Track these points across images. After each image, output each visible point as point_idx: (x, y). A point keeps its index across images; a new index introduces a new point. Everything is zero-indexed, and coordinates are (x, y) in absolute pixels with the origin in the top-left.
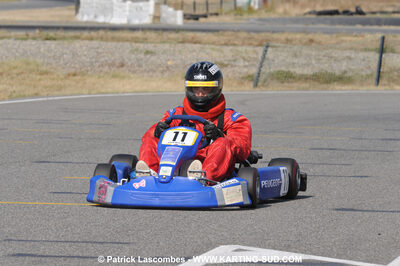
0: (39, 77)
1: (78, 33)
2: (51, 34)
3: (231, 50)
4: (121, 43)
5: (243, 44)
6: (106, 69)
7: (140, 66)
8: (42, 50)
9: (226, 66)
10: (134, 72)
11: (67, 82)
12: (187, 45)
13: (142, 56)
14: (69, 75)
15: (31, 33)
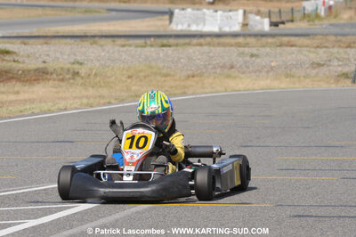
0: (163, 79)
1: (187, 40)
2: (165, 41)
3: (324, 52)
4: (227, 48)
5: (333, 47)
6: (218, 71)
7: (248, 67)
8: (161, 55)
9: (323, 65)
10: (243, 73)
11: (189, 83)
12: (285, 48)
13: (248, 58)
14: (188, 77)
15: (149, 41)
